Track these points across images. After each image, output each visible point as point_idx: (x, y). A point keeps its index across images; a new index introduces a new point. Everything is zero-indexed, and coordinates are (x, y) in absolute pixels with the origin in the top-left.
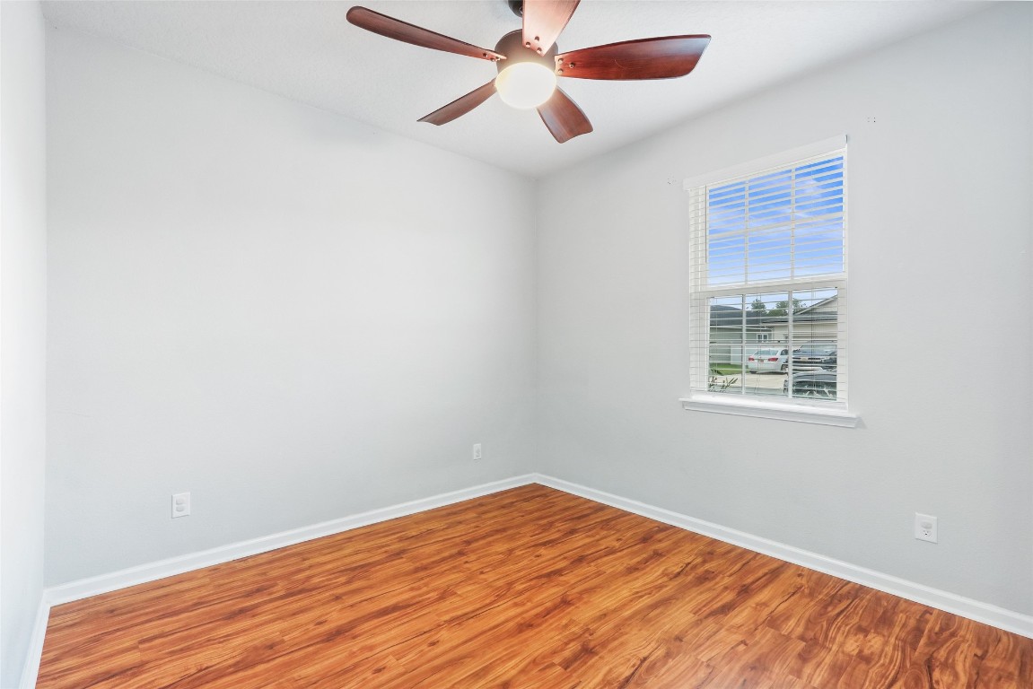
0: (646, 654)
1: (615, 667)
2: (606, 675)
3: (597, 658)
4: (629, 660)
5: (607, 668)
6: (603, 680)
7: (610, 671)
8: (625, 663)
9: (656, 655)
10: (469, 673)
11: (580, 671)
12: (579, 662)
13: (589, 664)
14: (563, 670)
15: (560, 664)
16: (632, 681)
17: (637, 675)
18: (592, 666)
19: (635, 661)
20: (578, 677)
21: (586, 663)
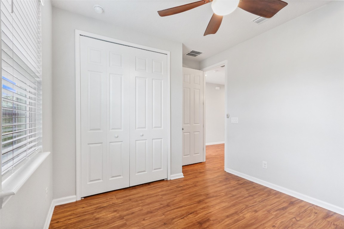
0: (181, 220)
1: (193, 217)
2: (197, 216)
3: (198, 221)
4: (188, 219)
5: (195, 217)
6: (198, 214)
7: (195, 216)
8: (189, 218)
9: (177, 219)
10: (241, 221)
11: (205, 217)
12: (204, 220)
13: (201, 219)
14: (210, 219)
15: (211, 220)
16: (190, 213)
17: (187, 214)
18: (201, 218)
19: (185, 218)
20: (205, 216)
21: (202, 220)
